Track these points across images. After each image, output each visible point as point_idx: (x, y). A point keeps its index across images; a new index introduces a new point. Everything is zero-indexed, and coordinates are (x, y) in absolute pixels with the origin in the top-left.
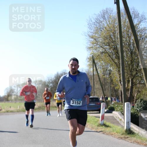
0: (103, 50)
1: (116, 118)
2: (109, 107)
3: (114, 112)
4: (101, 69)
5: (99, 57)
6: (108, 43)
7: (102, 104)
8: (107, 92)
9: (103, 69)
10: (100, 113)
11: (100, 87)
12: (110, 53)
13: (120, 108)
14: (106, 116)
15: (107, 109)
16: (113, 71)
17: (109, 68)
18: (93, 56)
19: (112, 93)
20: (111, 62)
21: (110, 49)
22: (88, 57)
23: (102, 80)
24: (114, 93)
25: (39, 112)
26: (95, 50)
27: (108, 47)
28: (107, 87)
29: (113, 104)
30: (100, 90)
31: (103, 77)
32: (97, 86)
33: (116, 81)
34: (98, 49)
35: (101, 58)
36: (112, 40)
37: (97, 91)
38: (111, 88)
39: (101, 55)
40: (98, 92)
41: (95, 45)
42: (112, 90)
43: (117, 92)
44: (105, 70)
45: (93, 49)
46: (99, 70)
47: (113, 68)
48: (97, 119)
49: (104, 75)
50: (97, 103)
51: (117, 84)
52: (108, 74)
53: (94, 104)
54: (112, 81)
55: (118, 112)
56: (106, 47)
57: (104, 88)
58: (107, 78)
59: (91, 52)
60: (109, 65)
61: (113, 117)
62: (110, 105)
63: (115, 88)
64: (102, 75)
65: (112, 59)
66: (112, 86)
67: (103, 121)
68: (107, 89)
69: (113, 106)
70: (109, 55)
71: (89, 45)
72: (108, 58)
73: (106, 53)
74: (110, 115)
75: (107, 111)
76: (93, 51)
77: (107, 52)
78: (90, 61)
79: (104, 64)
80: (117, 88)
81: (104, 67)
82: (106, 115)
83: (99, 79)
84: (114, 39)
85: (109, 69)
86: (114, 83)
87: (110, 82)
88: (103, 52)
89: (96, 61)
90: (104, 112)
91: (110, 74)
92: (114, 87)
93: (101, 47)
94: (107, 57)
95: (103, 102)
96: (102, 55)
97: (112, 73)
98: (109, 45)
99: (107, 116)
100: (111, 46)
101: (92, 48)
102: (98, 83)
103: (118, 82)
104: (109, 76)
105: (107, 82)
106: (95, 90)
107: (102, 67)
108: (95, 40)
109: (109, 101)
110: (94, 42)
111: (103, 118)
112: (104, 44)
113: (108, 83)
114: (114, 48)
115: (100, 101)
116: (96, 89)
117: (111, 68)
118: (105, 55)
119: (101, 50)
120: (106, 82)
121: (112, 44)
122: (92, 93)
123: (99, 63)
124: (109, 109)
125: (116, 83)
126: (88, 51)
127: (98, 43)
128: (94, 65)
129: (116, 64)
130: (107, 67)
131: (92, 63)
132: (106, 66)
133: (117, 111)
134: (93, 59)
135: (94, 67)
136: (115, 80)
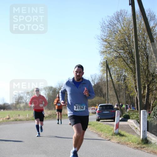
0: (117, 54)
1: (131, 127)
2: (124, 114)
3: (129, 120)
4: (115, 74)
5: (113, 61)
6: (122, 47)
7: (116, 111)
8: (121, 99)
9: (117, 74)
10: (114, 121)
11: (115, 93)
12: (125, 57)
13: (135, 116)
14: (120, 125)
15: (122, 117)
16: (128, 77)
17: (124, 73)
18: (106, 61)
19: (127, 100)
20: (126, 67)
21: (125, 53)
22: (102, 62)
23: (116, 86)
24: (130, 100)
25: (49, 120)
26: (109, 54)
27: (122, 51)
28: (122, 93)
29: (128, 112)
30: (114, 97)
31: (117, 83)
32: (112, 92)
33: (132, 87)
34: (112, 53)
35: (115, 63)
36: (127, 44)
37: (111, 97)
38: (126, 95)
39: (115, 59)
40: (112, 99)
41: (109, 49)
42: (126, 97)
43: (132, 99)
44: (119, 76)
45: (107, 54)
46: (113, 76)
47: (128, 73)
48: (112, 127)
49: (118, 81)
50: (111, 110)
51: (133, 91)
52: (122, 80)
53: (108, 112)
54: (127, 87)
55: (134, 120)
56: (120, 51)
57: (119, 94)
58: (122, 84)
59: (105, 57)
60: (124, 70)
61: (128, 125)
62: (125, 113)
63: (131, 95)
64: (116, 81)
65: (127, 64)
66: (127, 92)
67: (117, 130)
68: (122, 96)
69: (128, 114)
70: (123, 59)
71: (102, 49)
72: (122, 63)
73: (120, 58)
74: (125, 124)
75: (122, 119)
76: (106, 56)
77: (122, 57)
78: (104, 66)
79: (118, 69)
80: (132, 94)
81: (118, 72)
82: (121, 123)
83: (113, 85)
84: (128, 43)
85: (123, 75)
86: (129, 90)
87: (125, 88)
88: (117, 57)
89: (110, 67)
90: (119, 121)
91: (125, 79)
92: (129, 94)
93: (116, 51)
94: (122, 61)
95: (117, 109)
96: (117, 60)
97: (127, 79)
98: (124, 49)
99: (122, 125)
100: (125, 50)
101: (105, 52)
102: (112, 90)
103: (133, 89)
104: (124, 82)
105: (122, 88)
106: (109, 97)
107: (116, 72)
108: (109, 43)
109: (124, 109)
110: (108, 46)
111: (117, 126)
112: (118, 48)
113: (122, 90)
114: (129, 52)
115: (115, 108)
116: (110, 95)
117: (125, 73)
118: (119, 60)
119: (115, 54)
120: (120, 88)
121: (127, 48)
122: (106, 100)
123: (113, 68)
124: (124, 117)
125: (131, 90)
126: (101, 55)
127: (112, 47)
128: (108, 71)
129: (131, 69)
130: (121, 73)
131: (105, 69)
132: (120, 71)
133: (132, 119)
134: (107, 63)
135: (108, 72)
136: (130, 86)
